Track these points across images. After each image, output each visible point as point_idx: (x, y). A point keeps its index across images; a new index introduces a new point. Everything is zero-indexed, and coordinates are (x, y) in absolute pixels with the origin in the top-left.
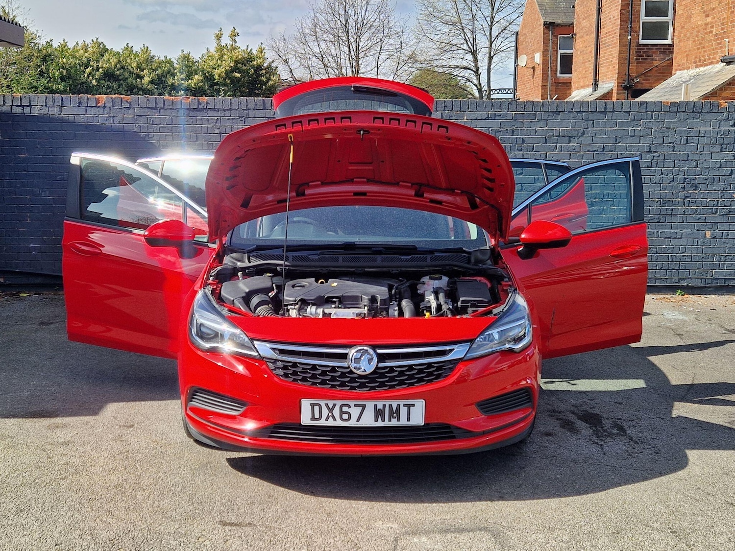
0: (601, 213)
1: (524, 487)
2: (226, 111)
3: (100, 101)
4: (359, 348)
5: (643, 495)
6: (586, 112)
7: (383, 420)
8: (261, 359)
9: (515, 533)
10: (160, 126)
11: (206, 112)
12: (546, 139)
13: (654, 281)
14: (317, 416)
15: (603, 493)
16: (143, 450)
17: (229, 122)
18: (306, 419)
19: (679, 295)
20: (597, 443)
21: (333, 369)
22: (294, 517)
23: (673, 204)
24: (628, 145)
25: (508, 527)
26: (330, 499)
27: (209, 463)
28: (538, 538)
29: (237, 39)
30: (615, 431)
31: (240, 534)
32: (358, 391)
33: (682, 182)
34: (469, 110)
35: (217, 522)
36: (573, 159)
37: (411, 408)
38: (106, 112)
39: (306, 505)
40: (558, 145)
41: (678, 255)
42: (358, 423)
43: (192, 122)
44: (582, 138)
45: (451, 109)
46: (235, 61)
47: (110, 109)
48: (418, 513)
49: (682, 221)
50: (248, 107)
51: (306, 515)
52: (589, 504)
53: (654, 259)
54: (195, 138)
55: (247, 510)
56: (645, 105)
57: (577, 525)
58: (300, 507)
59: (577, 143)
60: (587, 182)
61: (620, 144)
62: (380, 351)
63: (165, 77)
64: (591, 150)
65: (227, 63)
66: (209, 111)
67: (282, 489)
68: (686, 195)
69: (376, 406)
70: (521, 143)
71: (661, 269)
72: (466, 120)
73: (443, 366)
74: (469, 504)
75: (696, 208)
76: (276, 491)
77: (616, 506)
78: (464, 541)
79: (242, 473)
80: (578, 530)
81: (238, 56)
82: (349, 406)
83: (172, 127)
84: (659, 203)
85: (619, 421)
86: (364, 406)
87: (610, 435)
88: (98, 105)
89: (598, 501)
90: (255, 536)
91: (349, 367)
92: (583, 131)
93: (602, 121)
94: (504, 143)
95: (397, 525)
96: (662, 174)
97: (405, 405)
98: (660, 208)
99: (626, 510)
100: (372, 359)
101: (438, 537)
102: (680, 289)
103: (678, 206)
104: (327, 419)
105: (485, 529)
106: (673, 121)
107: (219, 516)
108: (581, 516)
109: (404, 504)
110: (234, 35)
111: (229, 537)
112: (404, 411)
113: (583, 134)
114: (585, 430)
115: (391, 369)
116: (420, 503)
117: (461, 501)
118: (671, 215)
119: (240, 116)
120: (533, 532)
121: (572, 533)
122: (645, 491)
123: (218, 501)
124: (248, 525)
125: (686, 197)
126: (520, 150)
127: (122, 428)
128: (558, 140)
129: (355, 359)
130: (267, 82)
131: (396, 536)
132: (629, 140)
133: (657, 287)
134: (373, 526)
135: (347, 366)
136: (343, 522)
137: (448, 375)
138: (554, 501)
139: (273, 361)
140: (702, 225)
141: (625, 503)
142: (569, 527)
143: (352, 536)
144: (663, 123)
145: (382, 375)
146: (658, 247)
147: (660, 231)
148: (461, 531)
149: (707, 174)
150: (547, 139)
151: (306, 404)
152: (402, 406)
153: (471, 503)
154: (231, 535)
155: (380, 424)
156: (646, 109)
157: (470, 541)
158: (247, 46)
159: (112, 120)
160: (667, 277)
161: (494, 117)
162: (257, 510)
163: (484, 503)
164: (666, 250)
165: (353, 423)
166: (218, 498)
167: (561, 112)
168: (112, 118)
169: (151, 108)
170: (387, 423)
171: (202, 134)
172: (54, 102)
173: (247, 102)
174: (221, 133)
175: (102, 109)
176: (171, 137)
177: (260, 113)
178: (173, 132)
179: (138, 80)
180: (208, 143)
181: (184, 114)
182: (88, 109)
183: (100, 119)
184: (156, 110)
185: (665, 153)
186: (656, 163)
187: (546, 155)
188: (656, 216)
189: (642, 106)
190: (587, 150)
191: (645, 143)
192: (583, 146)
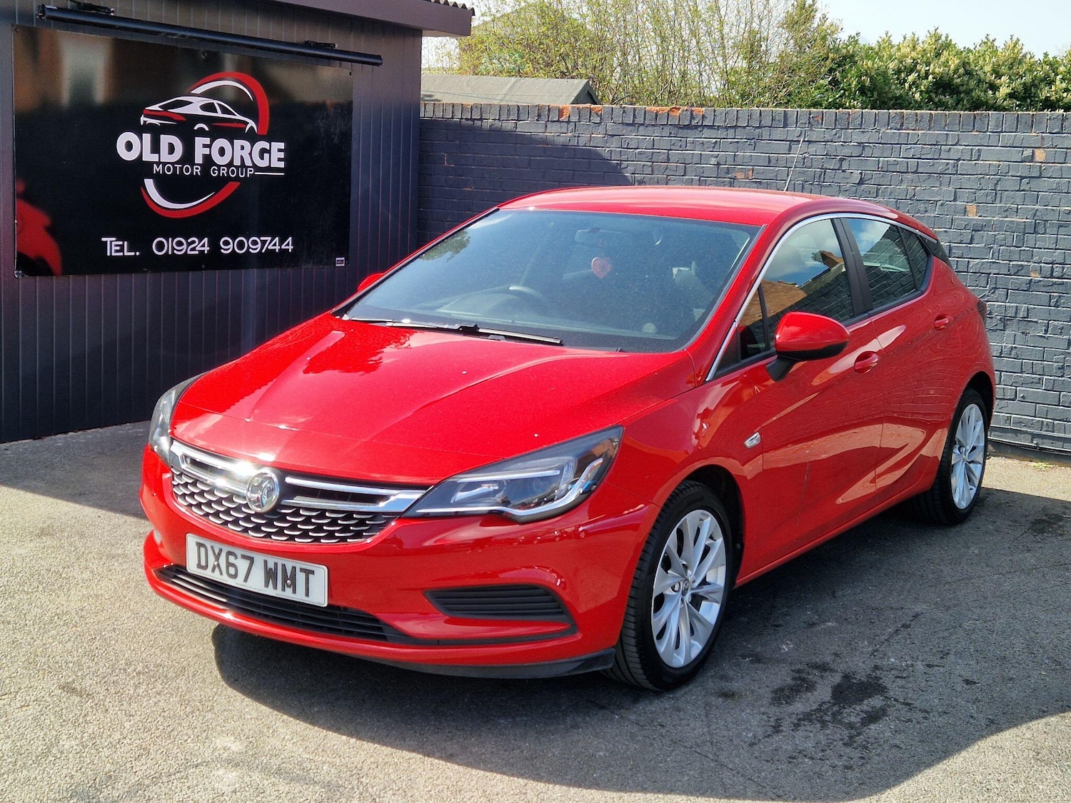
2: (729, 130)
3: (565, 114)
4: (262, 472)
7: (275, 587)
10: (637, 151)
11: (701, 131)
14: (203, 563)
17: (731, 148)
18: (192, 564)
21: (229, 497)
32: (251, 535)
35: (64, 682)
37: (310, 576)
38: (570, 129)
42: (244, 583)
43: (681, 146)
47: (577, 125)
50: (762, 122)
54: (683, 170)
55: (123, 679)
62: (289, 480)
66: (705, 130)
69: (266, 562)
73: (370, 519)
82: (236, 557)
83: (653, 153)
86: (252, 561)
88: (560, 119)
97: (302, 570)
100: (274, 490)
104: (213, 570)
112: (300, 577)
115: (298, 511)
119: (748, 137)
129: (253, 486)
135: (243, 495)
139: (178, 473)
145: (283, 518)
151: (191, 542)
152: (298, 570)
155: (270, 591)
159: (576, 141)
165: (239, 582)
168: (576, 138)
169: (628, 125)
170: (278, 593)
171: (693, 165)
172: (509, 115)
173: (760, 115)
174: (718, 164)
175: (565, 125)
176: (650, 168)
177: (778, 133)
178: (653, 160)
179: (990, 92)
180: (700, 179)
181: (671, 133)
182: (549, 125)
183: (563, 139)
184: (634, 128)
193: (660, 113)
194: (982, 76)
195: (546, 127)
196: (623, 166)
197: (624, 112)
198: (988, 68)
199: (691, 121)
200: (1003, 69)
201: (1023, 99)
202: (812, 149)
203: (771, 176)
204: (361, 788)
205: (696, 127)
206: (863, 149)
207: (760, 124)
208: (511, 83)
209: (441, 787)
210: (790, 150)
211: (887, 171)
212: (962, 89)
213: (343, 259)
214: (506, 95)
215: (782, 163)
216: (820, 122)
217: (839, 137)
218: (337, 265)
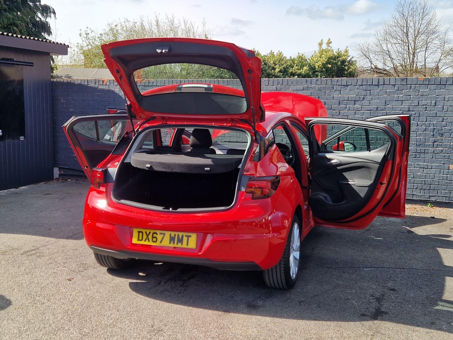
3: (104, 82)
12: (339, 102)
13: (412, 196)
19: (429, 206)
23: (425, 146)
24: (394, 106)
29: (330, 45)
33: (432, 132)
34: (293, 85)
36: (357, 115)
40: (348, 106)
41: (429, 180)
44: (362, 102)
46: (329, 58)
47: (109, 86)
49: (432, 158)
53: (412, 181)
56: (406, 80)
59: (360, 105)
61: (388, 106)
64: (369, 109)
65: (324, 60)
68: (435, 140)
71: (416, 189)
72: (291, 91)
75: (442, 149)
81: (330, 55)
84: (416, 145)
93: (376, 90)
96: (418, 125)
98: (417, 148)
102: (430, 203)
103: (429, 147)
106: (425, 90)
110: (329, 43)
113: (364, 99)
118: (424, 153)
125: (435, 142)
128: (347, 103)
130: (348, 69)
132: (394, 103)
133: (414, 200)
140: (447, 160)
144: (419, 92)
146: (415, 174)
147: (416, 163)
149: (450, 126)
150: (341, 102)
156: (406, 83)
158: (338, 49)
160: (421, 194)
161: (308, 89)
164: (420, 177)
167: (350, 85)
175: (105, 86)
179: (273, 70)
181: (142, 88)
182: (99, 86)
185: (420, 112)
186: (414, 118)
187: (340, 112)
188: (413, 153)
189: (403, 81)
190: (366, 109)
191: (406, 105)
192: (363, 107)
194: (270, 65)
198: (272, 62)
199: (148, 84)
200: (277, 62)
201: (284, 72)
204: (8, 317)
205: (151, 86)
208: (96, 70)
209: (38, 313)
212: (263, 69)
213: (23, 137)
214: (94, 75)
218: (21, 139)
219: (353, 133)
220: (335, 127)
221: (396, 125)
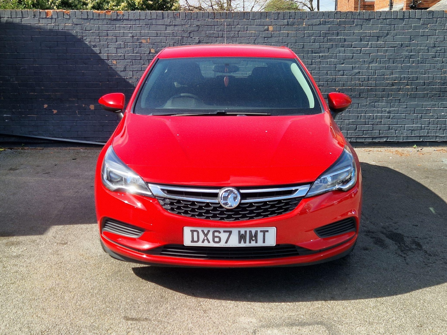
0: (399, 91)
1: (349, 289)
2: (137, 21)
3: (49, 14)
4: (227, 189)
5: (438, 296)
6: (390, 19)
7: (245, 242)
8: (154, 198)
9: (343, 326)
10: (91, 31)
11: (122, 22)
12: (361, 39)
13: (435, 138)
14: (196, 239)
15: (408, 294)
16: (72, 261)
17: (138, 29)
18: (187, 242)
20: (401, 256)
21: (208, 205)
22: (179, 313)
24: (419, 42)
25: (338, 321)
26: (206, 299)
27: (120, 271)
28: (361, 330)
30: (414, 246)
31: (139, 327)
32: (226, 221)
34: (307, 19)
35: (122, 317)
36: (380, 52)
37: (266, 233)
38: (53, 22)
39: (189, 304)
40: (370, 43)
42: (226, 244)
43: (113, 29)
44: (386, 38)
45: (294, 18)
47: (56, 20)
48: (271, 310)
51: (188, 312)
52: (398, 303)
53: (435, 122)
54: (116, 40)
55: (145, 308)
56: (432, 13)
57: (390, 320)
58: (184, 306)
59: (383, 41)
60: (390, 69)
61: (413, 42)
62: (242, 191)
63: (102, 4)
64: (393, 46)
66: (125, 21)
67: (171, 291)
69: (239, 232)
70: (343, 42)
71: (440, 130)
72: (305, 26)
73: (290, 202)
74: (309, 303)
76: (167, 293)
77: (419, 305)
78: (306, 332)
79: (143, 278)
80: (391, 324)
82: (220, 232)
83: (99, 32)
84: (440, 83)
85: (416, 239)
86: (230, 232)
87: (411, 249)
88: (47, 17)
89: (405, 301)
90: (149, 328)
91: (219, 203)
92: (388, 32)
93: (401, 25)
94: (331, 42)
95: (256, 320)
96: (443, 62)
97: (261, 231)
98: (441, 87)
99: (426, 307)
100: (237, 197)
101: (286, 329)
104: (203, 242)
105: (321, 323)
107: (124, 313)
108: (393, 312)
109: (261, 303)
111: (130, 330)
112: (260, 236)
113: (388, 34)
114: (392, 245)
115: (251, 204)
116: (273, 302)
117: (303, 301)
119: (146, 24)
120: (357, 326)
121: (386, 326)
122: (440, 293)
123: (124, 301)
124: (145, 320)
126: (343, 47)
127: (59, 245)
128: (369, 39)
129: (224, 197)
131: (254, 329)
132: (420, 39)
133: (437, 142)
134: (238, 320)
135: (218, 202)
136: (215, 317)
137: (294, 209)
138: (372, 301)
139: (163, 199)
141: (425, 302)
142: (384, 321)
143: (221, 328)
144: (444, 26)
145: (244, 209)
146: (438, 114)
147: (440, 103)
148: (303, 324)
151: (187, 231)
152: (259, 232)
153: (310, 302)
154: (132, 328)
155: (242, 245)
156: (433, 15)
157: (310, 332)
159: (57, 27)
160: (444, 135)
161: (325, 23)
162: (152, 308)
163: (320, 302)
164: (444, 117)
165: (222, 244)
166: (124, 298)
167: (372, 19)
168: (57, 26)
169: (84, 19)
170: (247, 245)
171: (120, 37)
172: (16, 15)
173: (151, 14)
174: (133, 36)
175: (50, 20)
176: (99, 40)
177: (160, 22)
178: (100, 35)
180: (124, 43)
181: (107, 23)
182: (41, 20)
183: (49, 27)
184: (88, 20)
185: (445, 48)
186: (439, 55)
187: (361, 50)
188: (438, 92)
189: (430, 14)
190: (390, 46)
191: (431, 40)
192: (387, 43)
193: (101, 13)
195: (39, 21)
196: (84, 39)
197: (82, 13)
199: (117, 17)
202: (176, 28)
203: (159, 41)
206: (199, 28)
207: (151, 18)
210: (166, 29)
211: (210, 37)
215: (163, 35)
216: (179, 16)
217: (188, 23)
219: (375, 73)
220: (355, 66)
221: (421, 62)
